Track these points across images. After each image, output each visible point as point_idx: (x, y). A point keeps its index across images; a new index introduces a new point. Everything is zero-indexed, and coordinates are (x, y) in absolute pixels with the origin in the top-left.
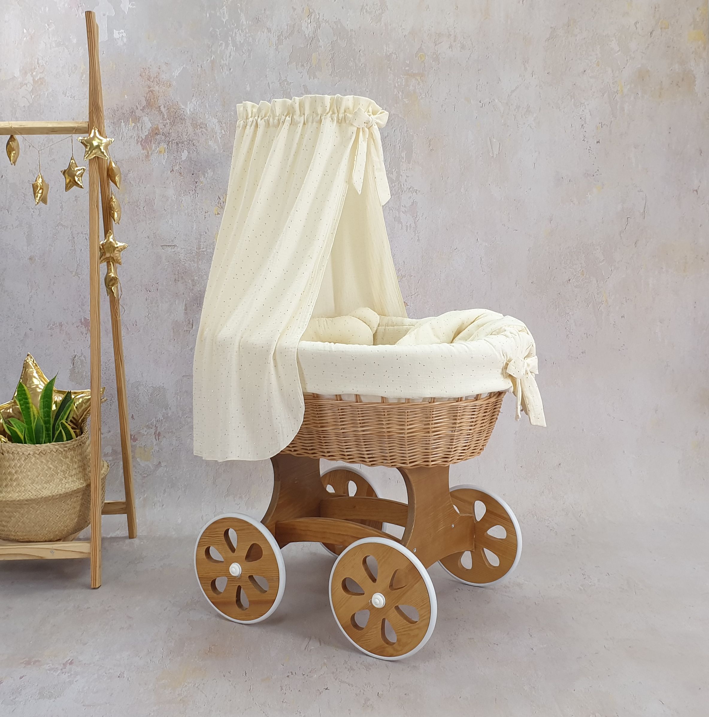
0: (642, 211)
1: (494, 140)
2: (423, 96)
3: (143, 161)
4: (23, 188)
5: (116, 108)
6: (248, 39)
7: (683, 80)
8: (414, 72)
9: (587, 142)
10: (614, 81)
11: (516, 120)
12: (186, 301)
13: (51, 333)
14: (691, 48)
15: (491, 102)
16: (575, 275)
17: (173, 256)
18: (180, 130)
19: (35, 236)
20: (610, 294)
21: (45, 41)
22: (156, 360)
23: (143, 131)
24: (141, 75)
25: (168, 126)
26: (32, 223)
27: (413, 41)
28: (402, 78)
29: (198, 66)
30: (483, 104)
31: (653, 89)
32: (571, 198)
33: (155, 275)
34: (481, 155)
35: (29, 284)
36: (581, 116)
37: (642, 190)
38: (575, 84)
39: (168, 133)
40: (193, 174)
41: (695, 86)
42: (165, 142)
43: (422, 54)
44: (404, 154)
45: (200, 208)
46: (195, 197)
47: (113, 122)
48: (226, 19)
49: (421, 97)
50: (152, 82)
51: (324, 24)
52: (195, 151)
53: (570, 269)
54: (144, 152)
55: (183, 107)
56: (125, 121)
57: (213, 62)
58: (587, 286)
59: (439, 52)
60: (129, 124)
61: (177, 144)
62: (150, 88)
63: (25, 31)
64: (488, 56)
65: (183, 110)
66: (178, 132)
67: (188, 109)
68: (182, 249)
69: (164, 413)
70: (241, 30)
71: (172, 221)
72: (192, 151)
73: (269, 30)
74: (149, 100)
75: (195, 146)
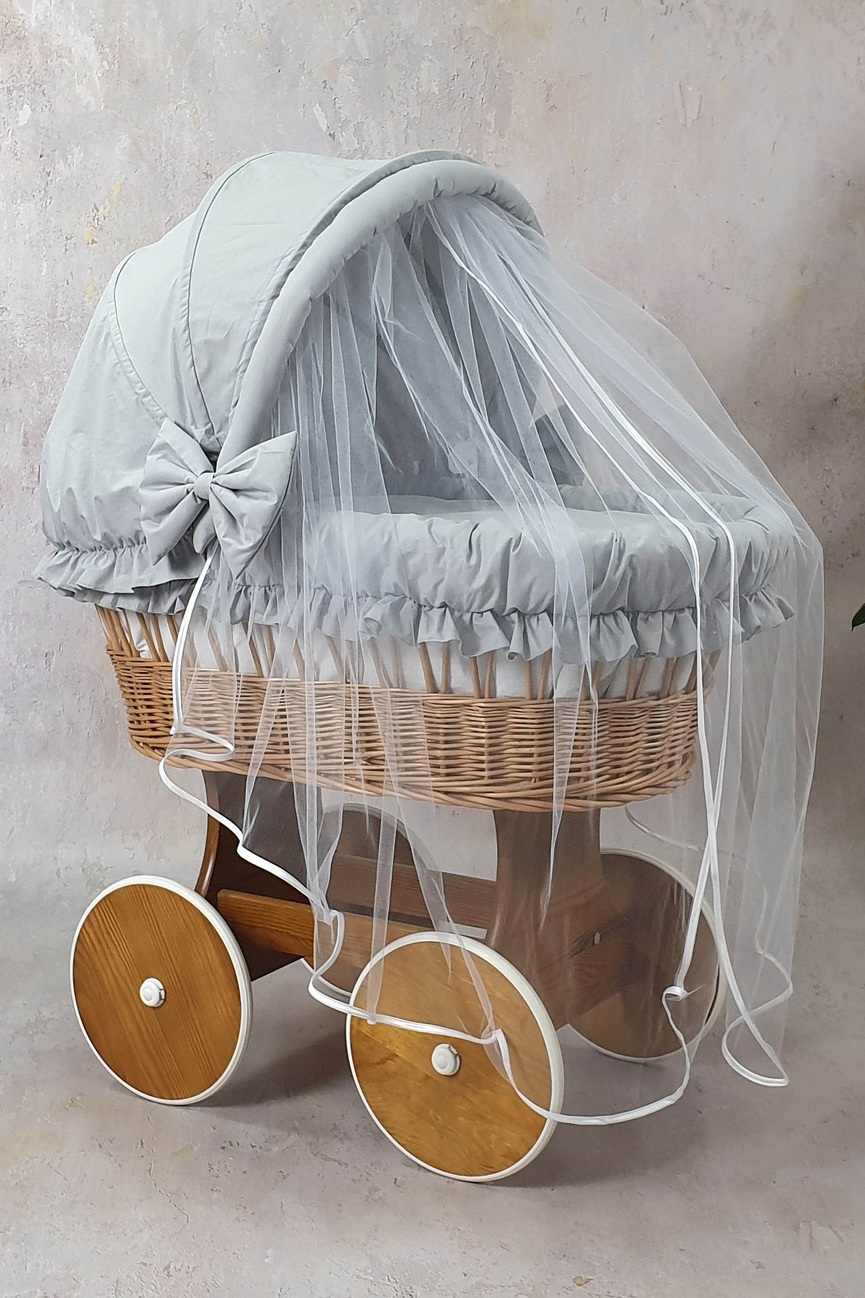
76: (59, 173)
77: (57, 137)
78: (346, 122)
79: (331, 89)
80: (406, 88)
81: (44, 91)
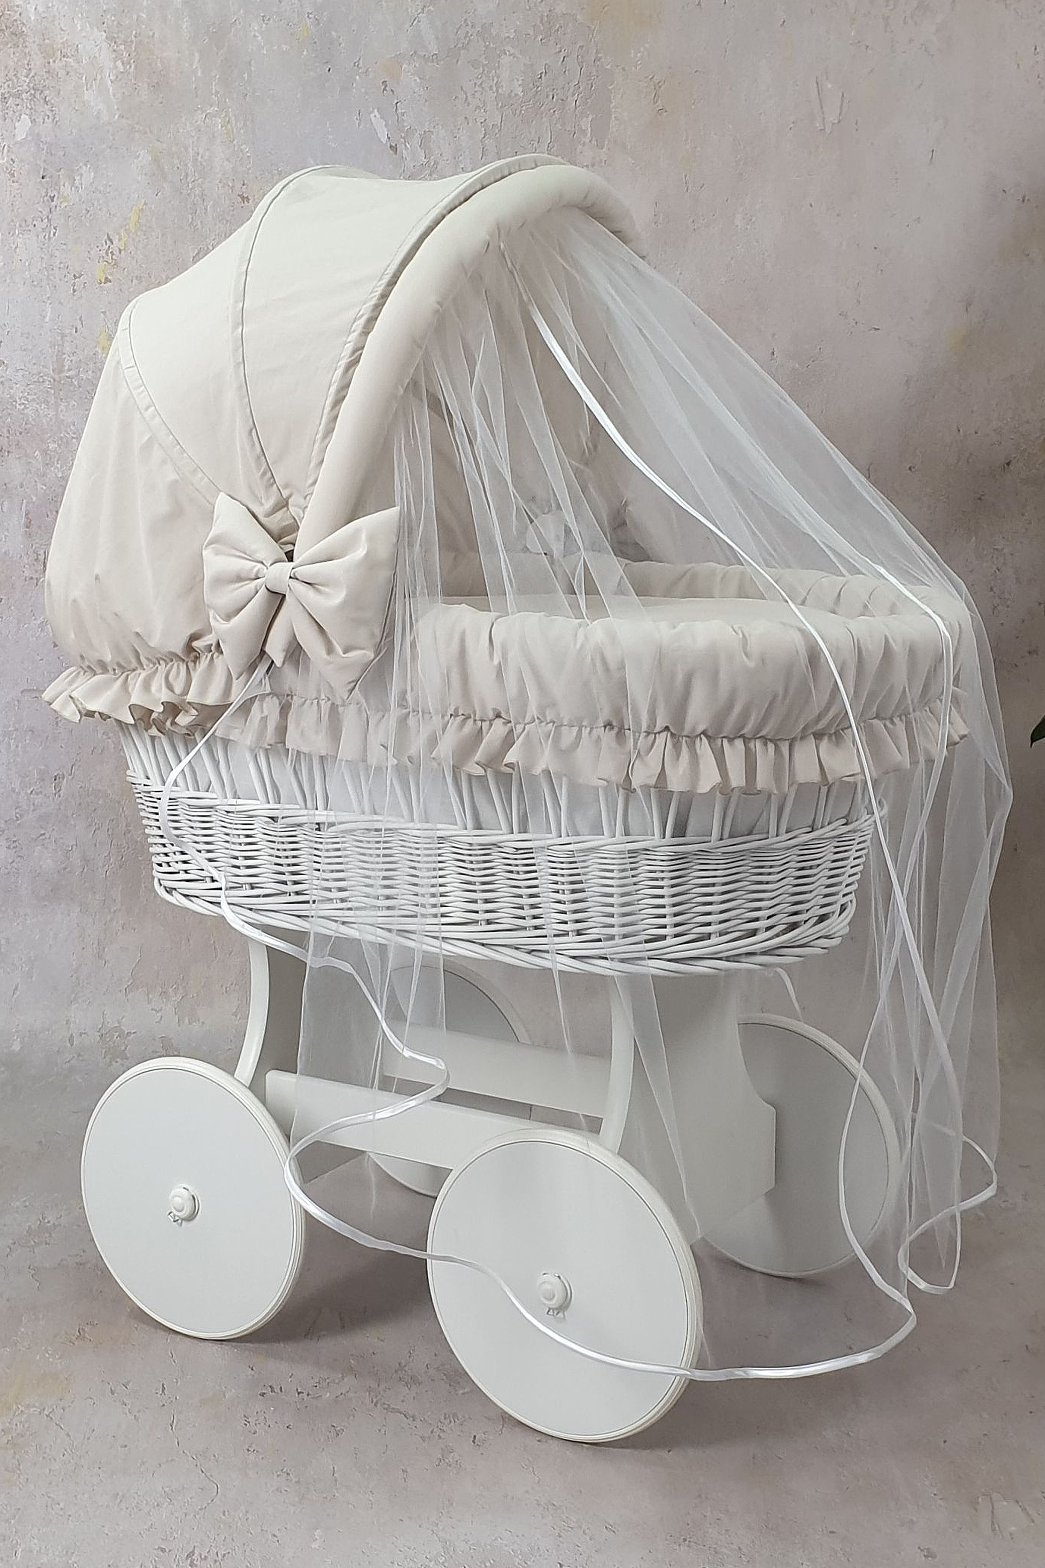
76: (65, 197)
77: (62, 153)
78: (410, 132)
79: (392, 91)
80: (483, 88)
81: (46, 97)
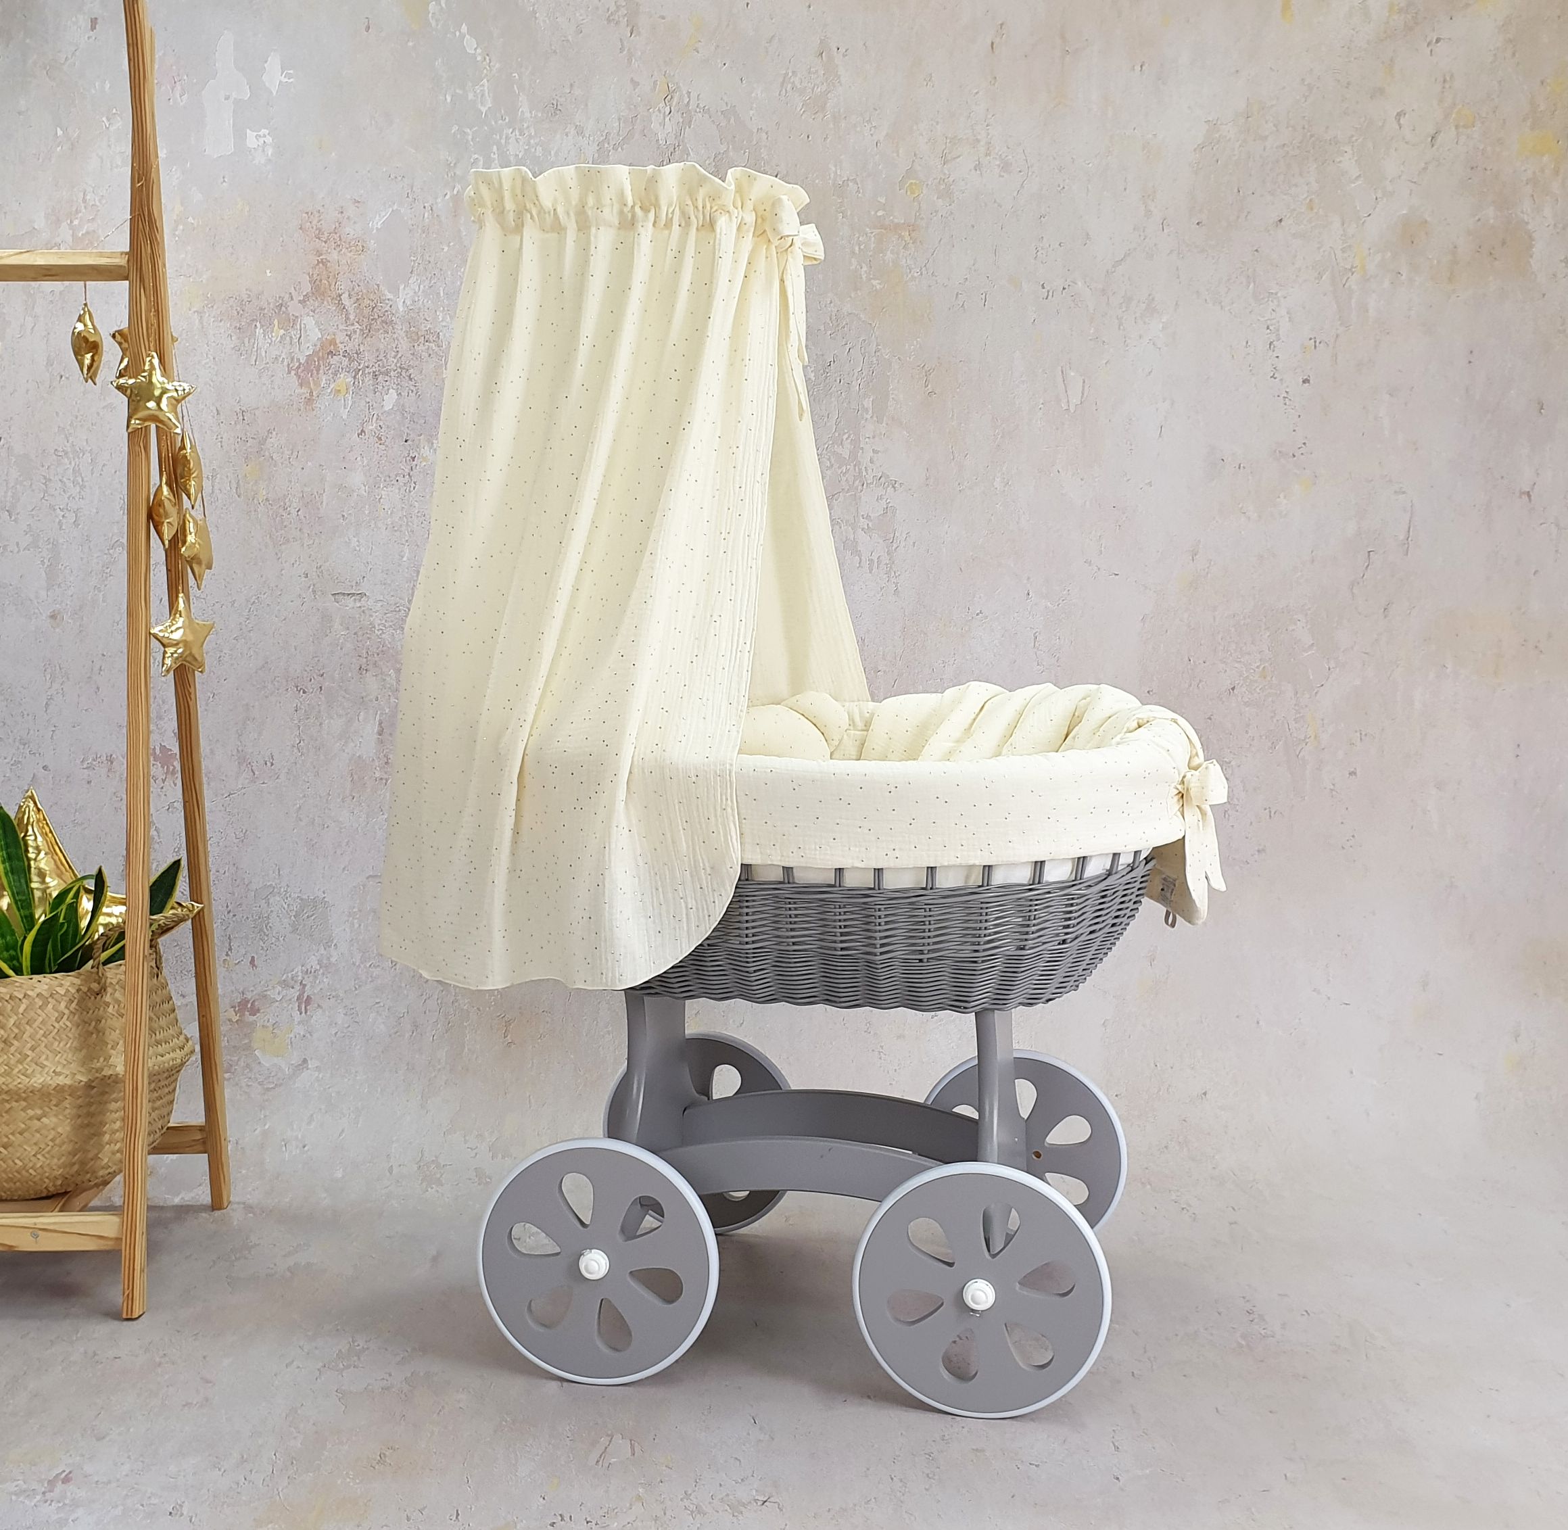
0: (1402, 537)
1: (1072, 374)
2: (916, 274)
3: (300, 410)
4: (43, 466)
5: (245, 297)
6: (533, 150)
7: (1504, 243)
8: (896, 221)
9: (1281, 380)
10: (1345, 245)
11: (1122, 327)
12: (382, 714)
13: (89, 775)
14: (1525, 171)
15: (1066, 287)
16: (1247, 677)
17: (357, 616)
18: (382, 346)
19: (65, 567)
20: (1325, 722)
21: (100, 154)
22: (311, 840)
23: (302, 348)
24: (301, 228)
25: (357, 337)
26: (61, 541)
27: (895, 154)
28: (869, 235)
29: (424, 207)
30: (1048, 292)
31: (1435, 262)
32: (1240, 506)
33: (316, 657)
34: (1042, 406)
35: (49, 670)
36: (1269, 322)
37: (1403, 490)
38: (1257, 250)
39: (357, 353)
40: (406, 441)
41: (1531, 257)
42: (348, 372)
43: (913, 181)
44: (868, 403)
45: (419, 514)
46: (410, 492)
47: (238, 325)
48: (486, 108)
49: (910, 276)
50: (325, 242)
51: (700, 115)
52: (412, 391)
53: (1236, 665)
54: (302, 391)
55: (390, 296)
56: (263, 324)
57: (457, 199)
58: (1273, 702)
59: (951, 179)
60: (272, 332)
61: (375, 376)
62: (322, 255)
63: (60, 132)
64: (1062, 187)
65: (391, 303)
66: (377, 350)
67: (401, 300)
68: (377, 601)
69: (322, 955)
70: (520, 130)
71: (358, 541)
72: (406, 391)
73: (580, 131)
74: (318, 282)
75: (413, 383)
